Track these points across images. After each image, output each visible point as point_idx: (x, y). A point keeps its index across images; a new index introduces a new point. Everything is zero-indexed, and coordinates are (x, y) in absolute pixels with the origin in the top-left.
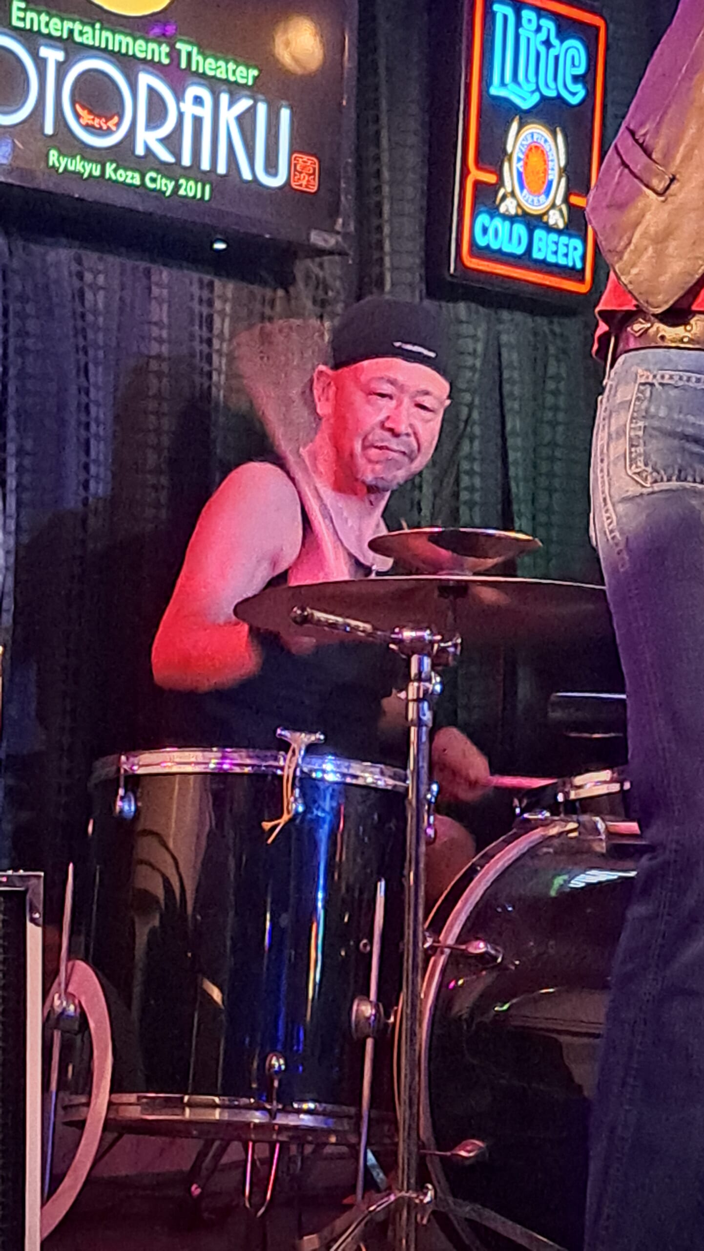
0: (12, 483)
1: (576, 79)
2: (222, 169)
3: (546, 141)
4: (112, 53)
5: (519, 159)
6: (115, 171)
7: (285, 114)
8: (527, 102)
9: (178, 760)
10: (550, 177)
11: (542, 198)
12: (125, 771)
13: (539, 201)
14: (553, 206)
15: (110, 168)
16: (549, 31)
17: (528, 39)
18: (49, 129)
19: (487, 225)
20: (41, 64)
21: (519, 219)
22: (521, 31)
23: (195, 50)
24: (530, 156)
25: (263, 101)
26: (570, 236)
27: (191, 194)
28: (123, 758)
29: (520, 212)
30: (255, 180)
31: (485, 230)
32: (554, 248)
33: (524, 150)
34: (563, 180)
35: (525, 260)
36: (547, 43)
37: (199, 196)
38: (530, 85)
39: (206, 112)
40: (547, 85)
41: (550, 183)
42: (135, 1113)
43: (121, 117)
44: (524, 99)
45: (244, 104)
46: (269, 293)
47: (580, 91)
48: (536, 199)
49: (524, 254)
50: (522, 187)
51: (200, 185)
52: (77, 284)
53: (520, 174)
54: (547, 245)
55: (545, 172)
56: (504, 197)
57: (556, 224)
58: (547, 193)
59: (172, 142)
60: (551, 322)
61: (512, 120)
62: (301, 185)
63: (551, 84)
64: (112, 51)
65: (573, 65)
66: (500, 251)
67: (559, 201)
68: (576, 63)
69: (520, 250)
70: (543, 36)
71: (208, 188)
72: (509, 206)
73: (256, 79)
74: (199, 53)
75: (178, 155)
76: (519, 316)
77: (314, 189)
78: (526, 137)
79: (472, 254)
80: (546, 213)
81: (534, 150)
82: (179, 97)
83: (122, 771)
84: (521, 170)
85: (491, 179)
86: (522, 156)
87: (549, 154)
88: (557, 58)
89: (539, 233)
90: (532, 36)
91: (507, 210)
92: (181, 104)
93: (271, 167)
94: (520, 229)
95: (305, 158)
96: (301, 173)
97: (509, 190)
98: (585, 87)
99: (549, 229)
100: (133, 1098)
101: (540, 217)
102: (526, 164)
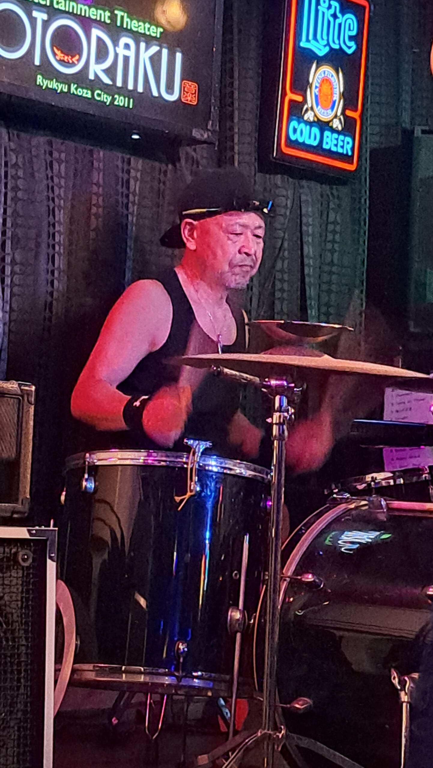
0: (8, 281)
1: (351, 38)
2: (140, 89)
3: (332, 76)
4: (75, 15)
5: (316, 87)
6: (76, 89)
7: (179, 56)
8: (322, 52)
9: (120, 457)
10: (334, 99)
11: (329, 111)
12: (89, 462)
13: (327, 113)
14: (336, 116)
15: (73, 87)
16: (336, 7)
17: (323, 13)
18: (37, 62)
19: (296, 127)
20: (33, 21)
21: (314, 124)
22: (319, 7)
23: (126, 15)
24: (323, 85)
25: (165, 48)
26: (345, 136)
27: (122, 104)
28: (88, 455)
29: (316, 120)
30: (160, 96)
31: (295, 130)
32: (335, 142)
33: (319, 81)
34: (342, 101)
35: (318, 149)
36: (335, 16)
37: (126, 105)
38: (324, 41)
39: (131, 54)
40: (334, 42)
41: (334, 102)
42: (91, 676)
43: (80, 55)
44: (320, 50)
45: (154, 49)
46: (163, 167)
47: (353, 45)
48: (325, 111)
49: (317, 146)
50: (317, 105)
51: (127, 99)
52: (49, 159)
53: (316, 96)
54: (331, 140)
55: (332, 94)
56: (307, 110)
57: (337, 127)
58: (332, 108)
59: (111, 72)
60: (332, 189)
61: (313, 63)
62: (187, 100)
63: (337, 41)
64: (76, 14)
65: (350, 30)
66: (303, 143)
67: (339, 114)
68: (352, 28)
69: (315, 143)
70: (332, 11)
71: (131, 100)
72: (309, 116)
73: (161, 33)
74: (128, 17)
75: (114, 79)
76: (313, 184)
77: (195, 103)
78: (321, 73)
79: (287, 145)
80: (332, 120)
81: (325, 81)
82: (116, 43)
83: (87, 463)
84: (317, 94)
85: (299, 98)
86: (318, 85)
87: (335, 84)
88: (340, 25)
89: (327, 133)
90: (325, 10)
91: (308, 118)
92: (117, 48)
93: (170, 88)
94: (316, 130)
95: (190, 83)
96: (187, 93)
97: (310, 106)
98: (356, 43)
99: (333, 131)
100: (90, 667)
101: (328, 123)
102: (320, 91)
